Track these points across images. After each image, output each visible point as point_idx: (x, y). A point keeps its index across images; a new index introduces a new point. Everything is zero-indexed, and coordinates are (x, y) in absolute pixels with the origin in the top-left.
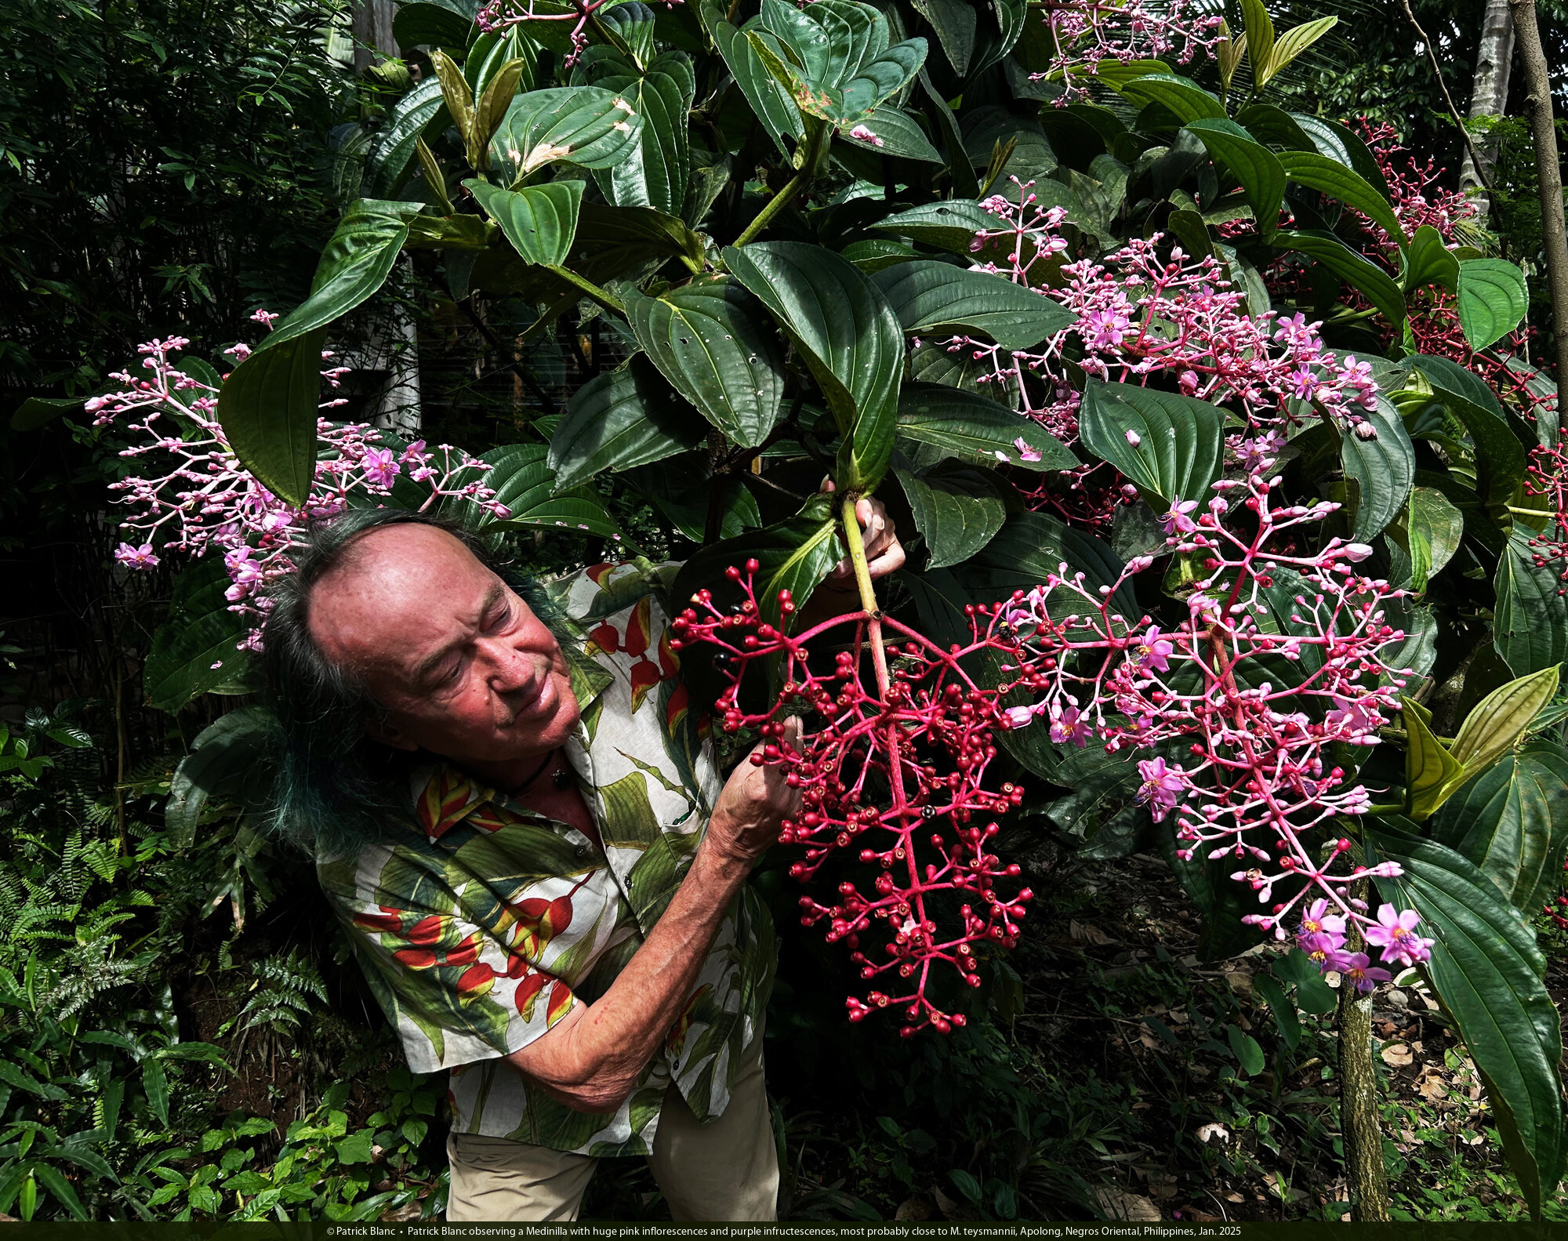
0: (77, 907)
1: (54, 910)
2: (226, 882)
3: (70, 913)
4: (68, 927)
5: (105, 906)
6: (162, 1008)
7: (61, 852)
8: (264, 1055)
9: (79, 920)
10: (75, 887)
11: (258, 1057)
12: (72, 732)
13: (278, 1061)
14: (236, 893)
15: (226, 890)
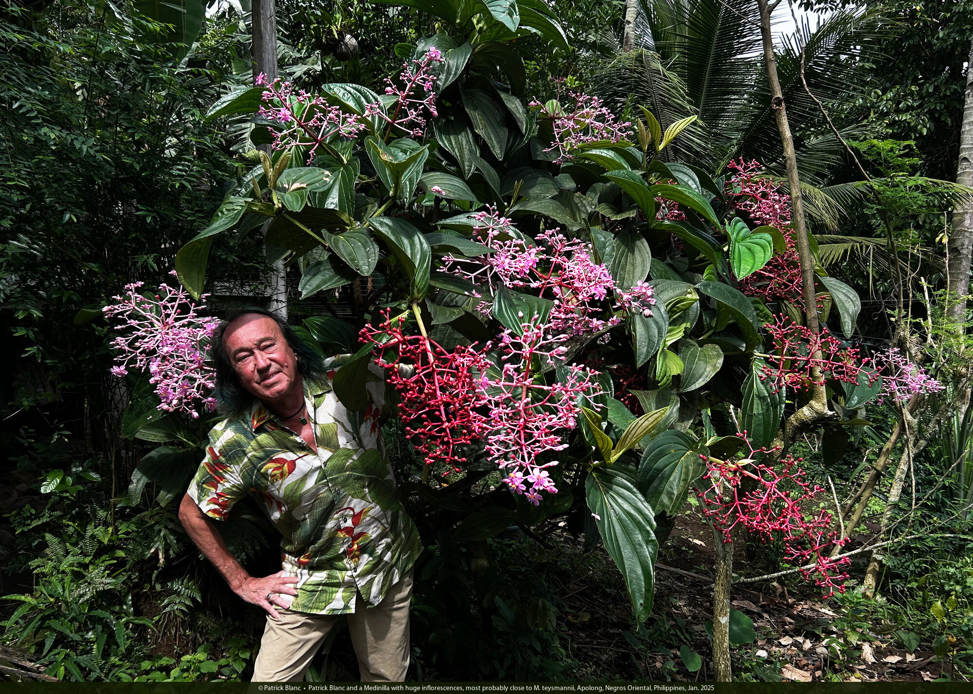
0: (90, 558)
1: (80, 558)
2: (156, 542)
3: (87, 560)
4: (85, 566)
5: (103, 558)
6: (126, 604)
7: (85, 532)
8: (173, 632)
9: (91, 563)
10: (91, 549)
11: (171, 633)
12: (92, 474)
13: (180, 636)
14: (161, 547)
15: (156, 546)
